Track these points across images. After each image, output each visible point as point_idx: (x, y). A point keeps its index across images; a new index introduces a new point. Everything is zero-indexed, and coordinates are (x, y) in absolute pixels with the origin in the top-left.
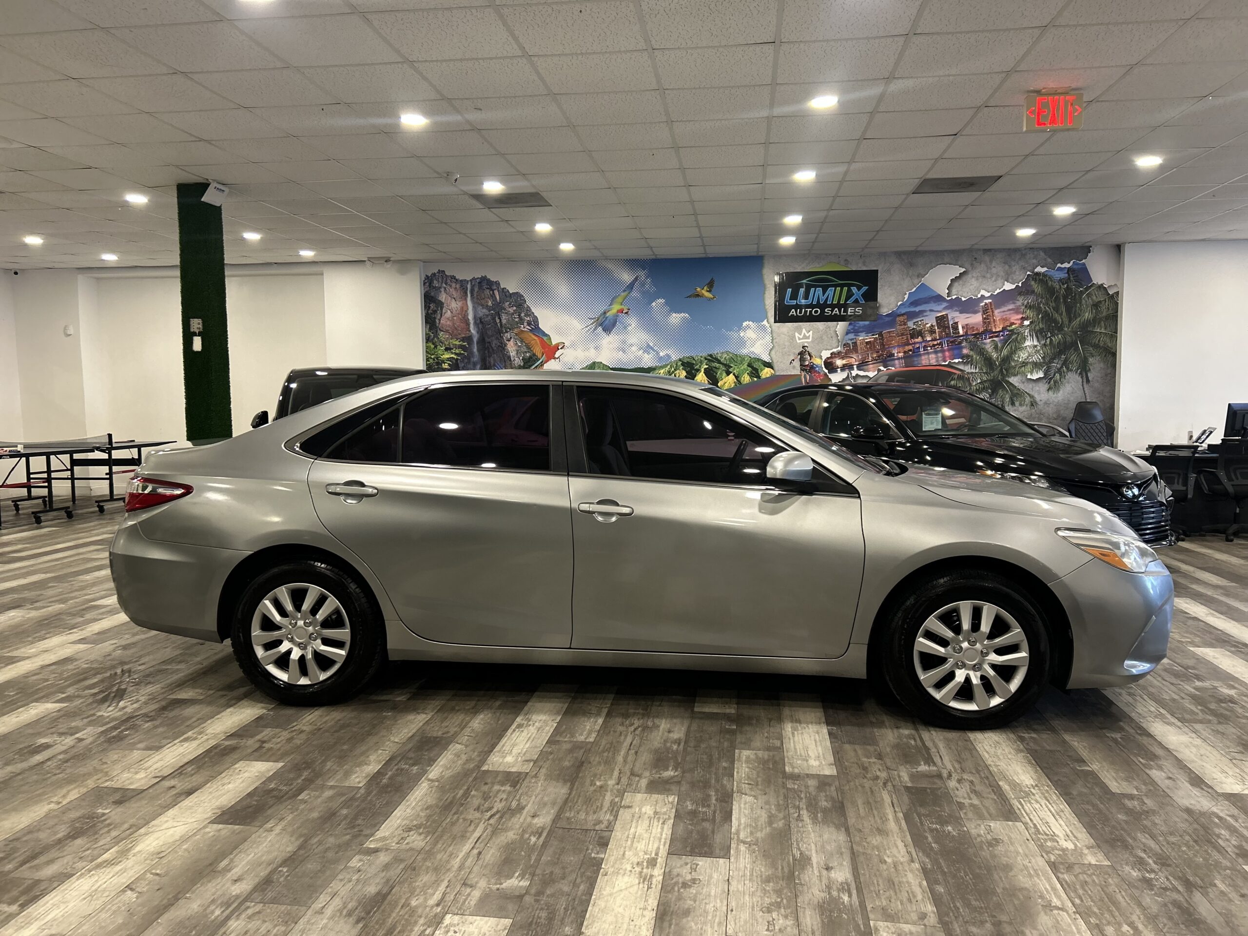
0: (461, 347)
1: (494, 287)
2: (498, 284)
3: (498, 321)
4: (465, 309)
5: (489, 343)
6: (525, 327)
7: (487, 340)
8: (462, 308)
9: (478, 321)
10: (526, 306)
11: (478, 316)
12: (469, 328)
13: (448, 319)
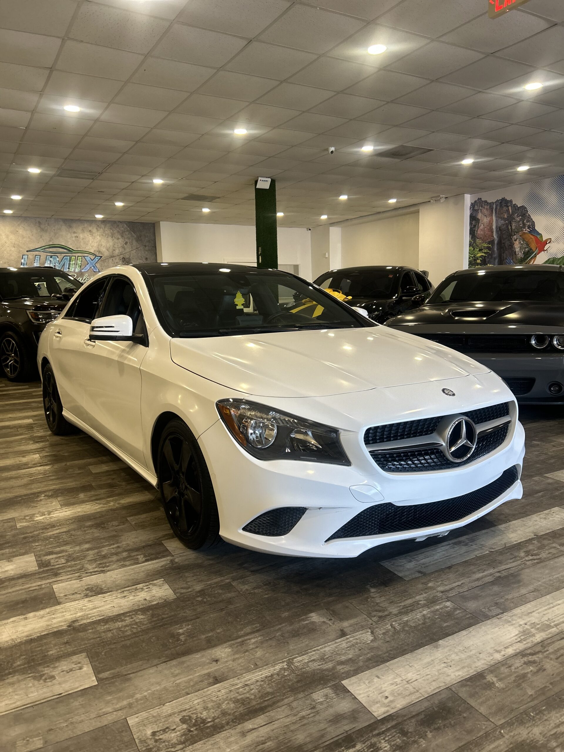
0: (488, 248)
1: (509, 204)
2: (511, 201)
3: (510, 227)
4: (491, 222)
5: (504, 243)
6: (526, 230)
7: (503, 242)
8: (490, 221)
9: (498, 229)
10: (527, 215)
11: (499, 226)
12: (493, 234)
13: (482, 230)
